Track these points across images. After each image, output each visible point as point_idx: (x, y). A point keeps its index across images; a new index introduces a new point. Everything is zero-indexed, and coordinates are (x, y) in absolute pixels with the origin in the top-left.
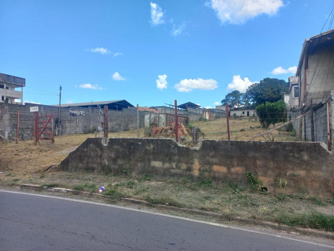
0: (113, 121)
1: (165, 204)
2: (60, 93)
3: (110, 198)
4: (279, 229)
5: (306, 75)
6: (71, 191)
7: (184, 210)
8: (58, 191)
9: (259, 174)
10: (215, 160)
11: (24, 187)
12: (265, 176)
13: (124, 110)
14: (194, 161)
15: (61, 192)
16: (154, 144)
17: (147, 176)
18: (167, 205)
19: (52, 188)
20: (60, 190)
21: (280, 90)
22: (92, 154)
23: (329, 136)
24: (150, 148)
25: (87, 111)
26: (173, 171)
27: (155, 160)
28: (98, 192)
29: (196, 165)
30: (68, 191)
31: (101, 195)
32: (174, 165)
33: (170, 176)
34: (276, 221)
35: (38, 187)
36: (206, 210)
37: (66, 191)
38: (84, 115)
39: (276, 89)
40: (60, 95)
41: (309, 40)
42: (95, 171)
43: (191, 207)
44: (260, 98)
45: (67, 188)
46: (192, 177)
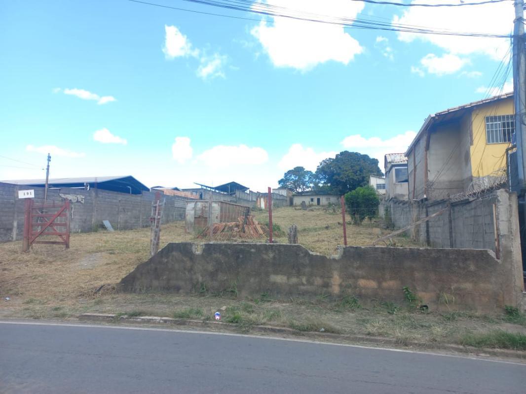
0: (128, 212)
1: (319, 331)
2: (48, 166)
3: (236, 326)
4: (466, 352)
5: (427, 159)
6: (171, 320)
7: (346, 337)
8: (149, 321)
9: (418, 289)
10: (360, 272)
11: (86, 317)
12: (425, 291)
13: (144, 194)
14: (332, 274)
15: (154, 323)
16: (275, 251)
17: (264, 296)
18: (322, 332)
19: (137, 317)
20: (152, 319)
21: (362, 168)
22: (177, 266)
23: (496, 243)
24: (269, 257)
25: (88, 194)
26: (302, 287)
27: (276, 273)
28: (215, 320)
29: (336, 280)
30: (165, 321)
31: (221, 323)
32: (304, 280)
33: (299, 294)
34: (461, 343)
35: (112, 317)
36: (373, 335)
37: (162, 320)
38: (83, 202)
39: (358, 168)
40: (48, 169)
41: (434, 116)
42: (181, 291)
43: (353, 333)
44: (336, 179)
45: (161, 316)
46: (330, 296)
